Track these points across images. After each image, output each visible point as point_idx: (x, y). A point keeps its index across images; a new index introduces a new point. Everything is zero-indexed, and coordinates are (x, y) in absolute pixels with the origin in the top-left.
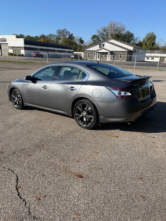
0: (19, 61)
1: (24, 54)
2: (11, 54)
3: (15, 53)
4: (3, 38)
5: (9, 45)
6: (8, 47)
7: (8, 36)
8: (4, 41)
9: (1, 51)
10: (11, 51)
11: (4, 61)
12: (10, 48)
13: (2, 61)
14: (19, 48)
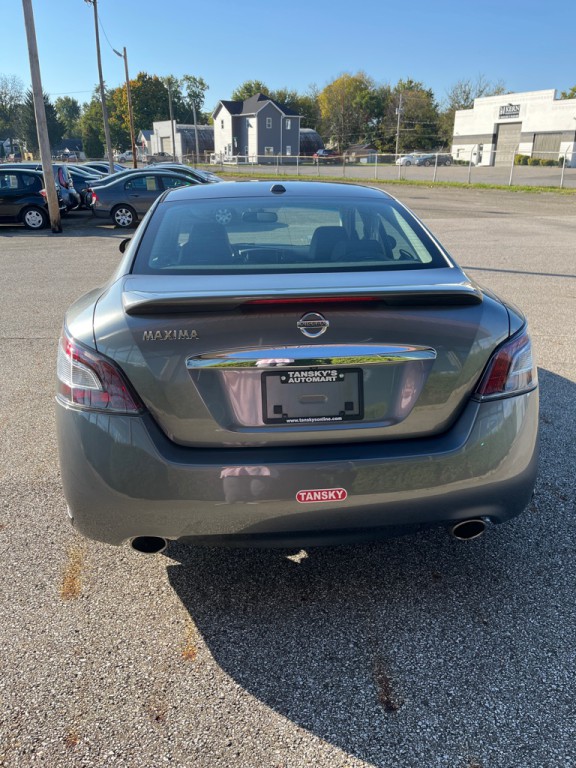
0: (514, 183)
1: (569, 157)
2: (524, 161)
3: (536, 157)
4: (511, 105)
5: (525, 129)
6: (519, 136)
7: (529, 94)
8: (510, 115)
9: (495, 149)
10: (526, 149)
11: (464, 187)
12: (525, 138)
13: (459, 186)
14: (558, 136)
